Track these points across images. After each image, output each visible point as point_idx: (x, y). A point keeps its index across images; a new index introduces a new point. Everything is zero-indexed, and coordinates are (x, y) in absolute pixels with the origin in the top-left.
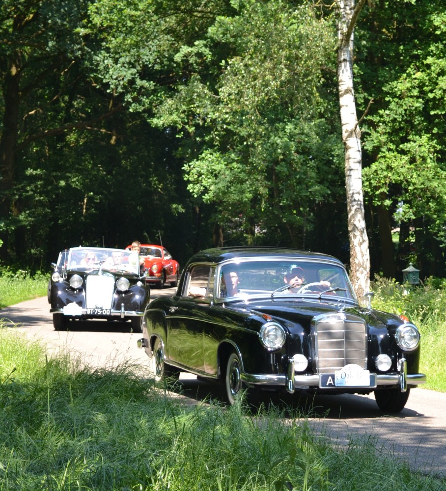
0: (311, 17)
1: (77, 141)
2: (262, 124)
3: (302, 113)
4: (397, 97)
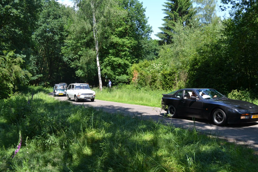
0: (92, 51)
2: (86, 66)
4: (105, 61)
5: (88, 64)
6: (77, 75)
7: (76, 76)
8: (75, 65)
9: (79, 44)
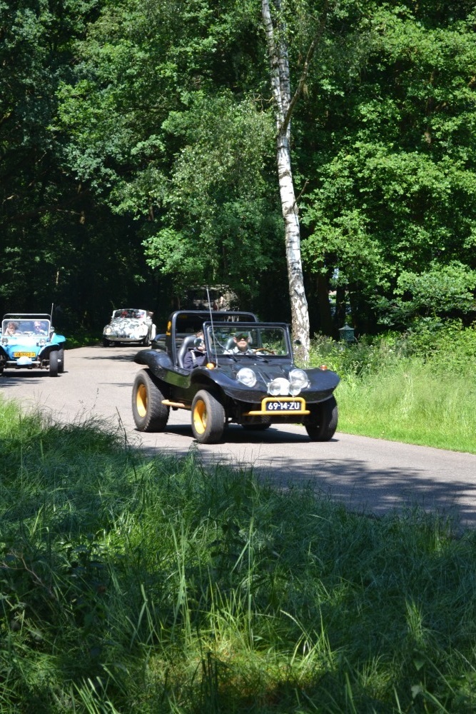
0: (253, 110)
1: (50, 221)
2: (212, 204)
3: (247, 194)
4: (330, 178)
5: (222, 192)
6: (152, 263)
7: (144, 269)
8: (139, 197)
9: (168, 70)
